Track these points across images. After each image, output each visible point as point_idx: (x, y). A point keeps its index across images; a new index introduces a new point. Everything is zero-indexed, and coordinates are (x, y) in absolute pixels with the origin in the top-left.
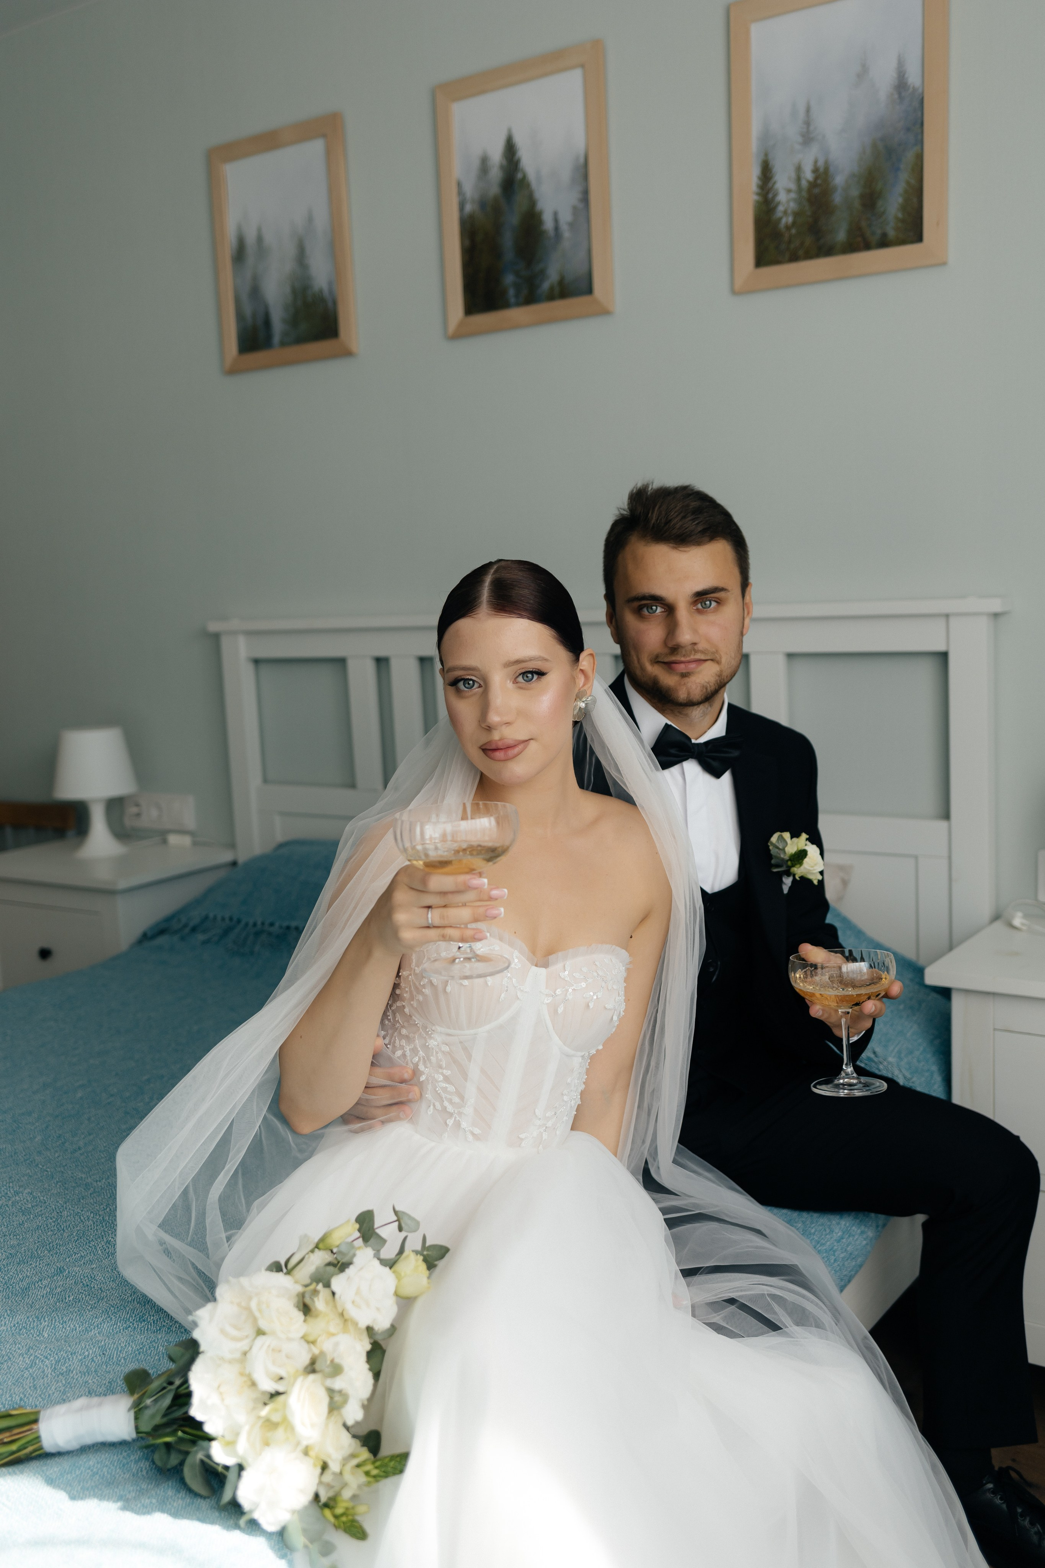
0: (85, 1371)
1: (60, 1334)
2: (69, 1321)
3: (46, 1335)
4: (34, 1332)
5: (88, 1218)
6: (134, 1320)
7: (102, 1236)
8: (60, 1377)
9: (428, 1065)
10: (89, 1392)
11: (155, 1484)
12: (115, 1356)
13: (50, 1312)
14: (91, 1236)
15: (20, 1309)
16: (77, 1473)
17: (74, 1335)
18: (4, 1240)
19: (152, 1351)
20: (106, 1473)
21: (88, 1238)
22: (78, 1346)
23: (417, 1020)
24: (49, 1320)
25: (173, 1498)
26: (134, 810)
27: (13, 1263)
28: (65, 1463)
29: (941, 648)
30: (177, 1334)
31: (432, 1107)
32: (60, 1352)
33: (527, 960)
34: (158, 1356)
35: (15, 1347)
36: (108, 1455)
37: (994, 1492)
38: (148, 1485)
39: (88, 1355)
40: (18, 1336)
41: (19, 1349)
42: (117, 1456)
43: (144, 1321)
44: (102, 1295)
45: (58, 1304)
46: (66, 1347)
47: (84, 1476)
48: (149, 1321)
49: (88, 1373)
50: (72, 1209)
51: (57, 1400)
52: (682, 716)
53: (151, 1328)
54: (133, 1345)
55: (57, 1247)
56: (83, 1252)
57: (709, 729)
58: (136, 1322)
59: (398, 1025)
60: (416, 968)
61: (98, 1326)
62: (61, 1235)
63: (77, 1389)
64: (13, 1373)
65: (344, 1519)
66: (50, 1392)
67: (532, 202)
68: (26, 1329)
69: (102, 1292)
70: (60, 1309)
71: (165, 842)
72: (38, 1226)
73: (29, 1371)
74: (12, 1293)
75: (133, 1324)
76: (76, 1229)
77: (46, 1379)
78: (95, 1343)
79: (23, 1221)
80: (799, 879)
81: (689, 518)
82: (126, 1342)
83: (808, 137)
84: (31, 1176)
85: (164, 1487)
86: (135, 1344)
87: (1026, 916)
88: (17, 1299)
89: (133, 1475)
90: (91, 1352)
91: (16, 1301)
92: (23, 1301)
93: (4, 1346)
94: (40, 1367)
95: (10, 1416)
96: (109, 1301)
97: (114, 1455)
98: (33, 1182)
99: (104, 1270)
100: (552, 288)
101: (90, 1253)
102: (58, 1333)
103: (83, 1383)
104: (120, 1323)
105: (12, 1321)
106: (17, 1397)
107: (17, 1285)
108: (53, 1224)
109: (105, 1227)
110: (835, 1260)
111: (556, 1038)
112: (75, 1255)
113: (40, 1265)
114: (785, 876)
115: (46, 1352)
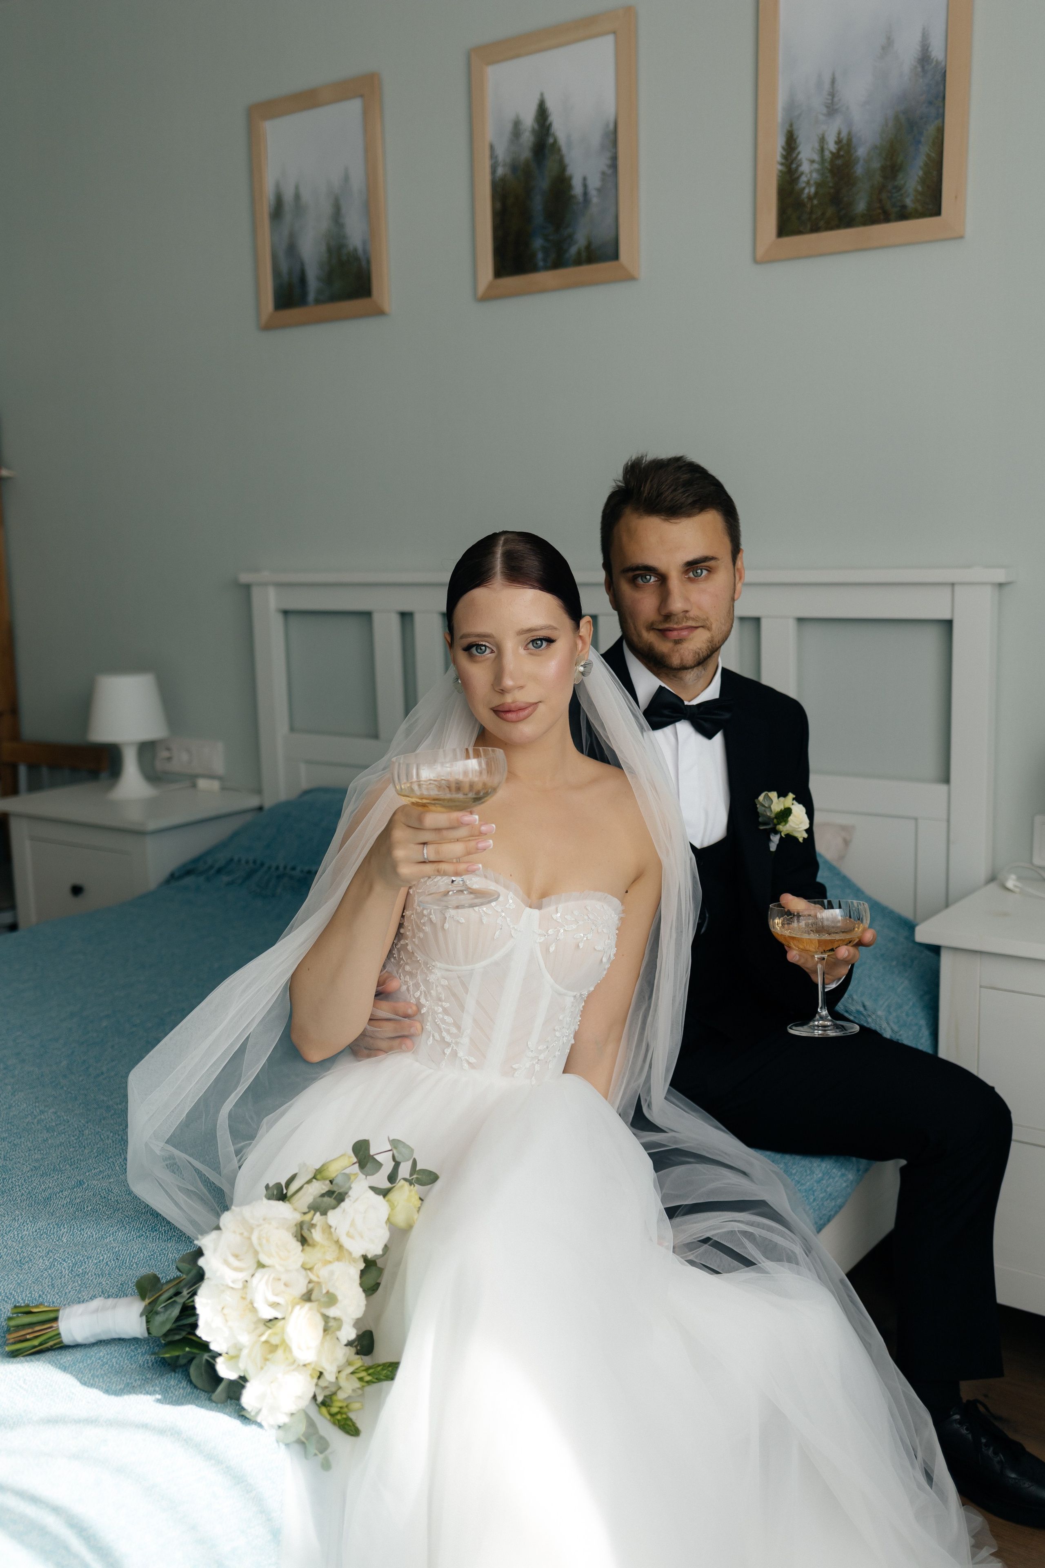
0: (100, 1273)
1: (78, 1240)
2: (86, 1229)
3: (65, 1241)
4: (54, 1237)
5: (108, 1137)
6: (147, 1230)
7: (120, 1153)
8: (76, 1278)
9: (429, 999)
10: (102, 1292)
11: (159, 1374)
12: (128, 1261)
13: (69, 1220)
14: (110, 1154)
15: (42, 1216)
16: (88, 1363)
17: (90, 1241)
18: (29, 1154)
19: (162, 1257)
20: (115, 1364)
21: (107, 1155)
22: (94, 1252)
23: (419, 956)
24: (68, 1227)
25: (175, 1387)
26: (165, 754)
27: (37, 1174)
28: (78, 1354)
29: (947, 616)
30: (186, 1243)
31: (431, 1037)
32: (77, 1256)
33: (522, 901)
34: (168, 1262)
35: (36, 1250)
36: (117, 1348)
37: (960, 1422)
38: (153, 1374)
39: (103, 1260)
40: (39, 1241)
41: (39, 1251)
42: (126, 1349)
43: (156, 1231)
44: (118, 1207)
45: (77, 1213)
46: (83, 1252)
47: (94, 1365)
48: (161, 1231)
49: (103, 1276)
50: (93, 1128)
51: (73, 1298)
52: (676, 679)
53: (162, 1238)
54: (145, 1252)
55: (78, 1162)
56: (102, 1168)
57: (702, 691)
58: (149, 1231)
59: (402, 962)
60: (418, 908)
61: (113, 1234)
62: (82, 1151)
63: (91, 1289)
64: (33, 1273)
65: (339, 1417)
66: (67, 1291)
67: (563, 167)
68: (47, 1234)
69: (118, 1203)
70: (78, 1217)
71: (194, 786)
72: (61, 1142)
73: (48, 1272)
74: (35, 1202)
75: (146, 1233)
76: (96, 1146)
77: (63, 1279)
78: (110, 1249)
79: (47, 1138)
80: (784, 836)
81: (680, 491)
82: (139, 1249)
83: (832, 109)
84: (56, 1097)
85: (167, 1378)
86: (146, 1251)
87: (1019, 878)
88: (39, 1207)
89: (140, 1366)
90: (105, 1257)
91: (39, 1210)
92: (45, 1209)
93: (26, 1249)
94: (58, 1268)
95: (30, 1313)
96: (124, 1212)
97: (123, 1347)
98: (58, 1103)
99: (121, 1184)
100: (579, 253)
101: (109, 1168)
102: (76, 1239)
103: (97, 1284)
104: (134, 1231)
105: (34, 1227)
106: (36, 1293)
107: (40, 1195)
108: (75, 1141)
109: (123, 1145)
110: (814, 1200)
111: (548, 976)
112: (94, 1170)
113: (61, 1177)
114: (773, 834)
115: (64, 1256)
